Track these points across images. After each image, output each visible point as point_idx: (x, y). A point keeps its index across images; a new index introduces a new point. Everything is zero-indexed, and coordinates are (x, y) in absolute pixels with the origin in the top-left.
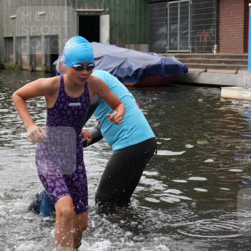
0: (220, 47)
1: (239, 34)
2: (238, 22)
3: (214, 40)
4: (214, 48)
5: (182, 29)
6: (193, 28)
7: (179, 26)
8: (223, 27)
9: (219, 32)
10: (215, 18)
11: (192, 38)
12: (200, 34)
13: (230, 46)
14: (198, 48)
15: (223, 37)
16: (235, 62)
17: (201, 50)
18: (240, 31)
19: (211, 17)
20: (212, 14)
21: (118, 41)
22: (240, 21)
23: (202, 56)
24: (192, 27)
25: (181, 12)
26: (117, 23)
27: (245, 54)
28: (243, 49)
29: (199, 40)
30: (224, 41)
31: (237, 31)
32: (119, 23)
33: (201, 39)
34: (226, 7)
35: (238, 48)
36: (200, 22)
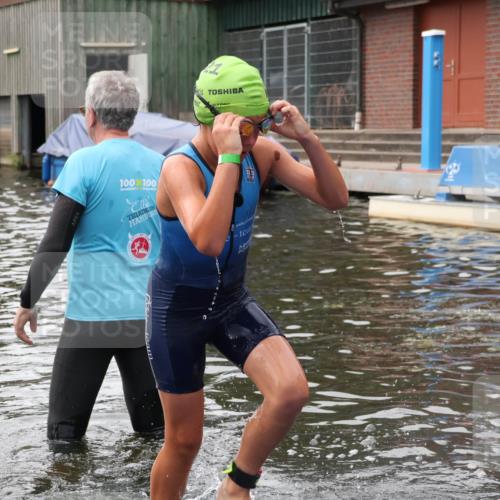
0: (368, 118)
1: (403, 91)
2: (401, 68)
3: (355, 102)
4: (354, 119)
5: (292, 81)
6: (313, 80)
7: (285, 76)
8: (372, 78)
9: (365, 88)
10: (356, 61)
11: (312, 100)
12: (327, 91)
13: (387, 115)
14: (324, 119)
15: (371, 97)
16: (396, 147)
17: (329, 123)
18: (405, 86)
19: (350, 58)
20: (350, 54)
21: (164, 105)
22: (406, 66)
23: (332, 136)
24: (312, 78)
25: (289, 49)
26: (163, 69)
27: (417, 132)
28: (411, 121)
29: (325, 103)
30: (374, 106)
31: (399, 86)
32: (167, 70)
33: (329, 101)
34: (378, 39)
35: (403, 119)
36: (327, 69)
